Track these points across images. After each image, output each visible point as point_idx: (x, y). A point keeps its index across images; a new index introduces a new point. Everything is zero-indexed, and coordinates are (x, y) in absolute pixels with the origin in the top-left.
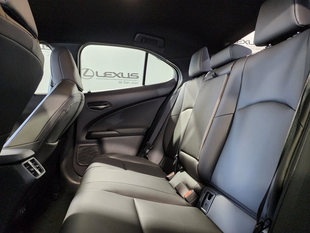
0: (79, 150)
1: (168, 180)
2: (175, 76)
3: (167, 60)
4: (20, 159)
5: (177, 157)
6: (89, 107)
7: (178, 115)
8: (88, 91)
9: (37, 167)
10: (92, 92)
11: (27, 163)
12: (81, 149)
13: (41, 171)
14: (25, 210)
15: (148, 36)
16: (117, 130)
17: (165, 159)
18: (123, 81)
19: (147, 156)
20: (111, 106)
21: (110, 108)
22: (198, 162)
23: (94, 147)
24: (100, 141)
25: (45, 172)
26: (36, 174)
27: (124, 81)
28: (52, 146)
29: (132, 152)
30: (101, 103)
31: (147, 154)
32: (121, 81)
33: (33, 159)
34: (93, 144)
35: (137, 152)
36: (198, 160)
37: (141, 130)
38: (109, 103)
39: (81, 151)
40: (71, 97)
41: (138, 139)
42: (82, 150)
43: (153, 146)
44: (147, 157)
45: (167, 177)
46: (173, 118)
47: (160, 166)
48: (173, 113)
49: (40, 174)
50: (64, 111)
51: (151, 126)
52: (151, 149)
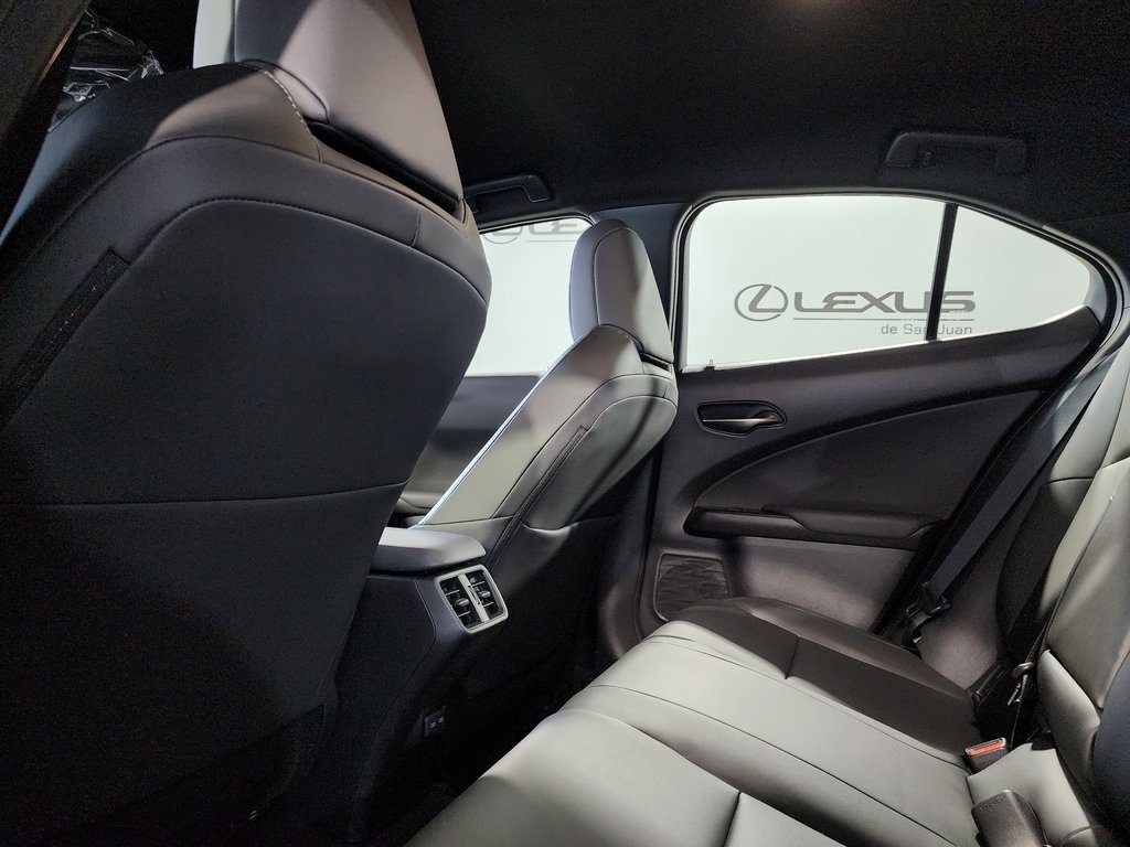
0: (661, 568)
1: (970, 766)
2: (1096, 298)
3: (1045, 227)
4: (434, 564)
5: (1026, 672)
6: (702, 419)
7: (1086, 480)
8: (706, 363)
9: (481, 599)
10: (718, 365)
11: (456, 579)
12: (667, 565)
13: (493, 611)
14: (441, 720)
15: (950, 136)
16: (800, 515)
17: (999, 671)
18: (899, 325)
19: (915, 641)
20: (783, 419)
21: (778, 427)
22: (1100, 717)
23: (710, 565)
24: (732, 546)
25: (505, 616)
26: (471, 618)
27: (907, 322)
28: (545, 540)
29: (855, 611)
30: (746, 408)
31: (917, 633)
32: (892, 324)
33: (481, 572)
34: (707, 554)
35: (878, 612)
36: (1100, 710)
37: (902, 527)
38: (775, 409)
39: (668, 572)
40: (609, 384)
41: (885, 562)
42: (668, 568)
43: (950, 602)
44: (914, 645)
45: (967, 751)
46: (1061, 488)
47: (973, 697)
48: (1063, 467)
49: (487, 622)
50: (581, 432)
51: (953, 517)
52: (936, 616)
